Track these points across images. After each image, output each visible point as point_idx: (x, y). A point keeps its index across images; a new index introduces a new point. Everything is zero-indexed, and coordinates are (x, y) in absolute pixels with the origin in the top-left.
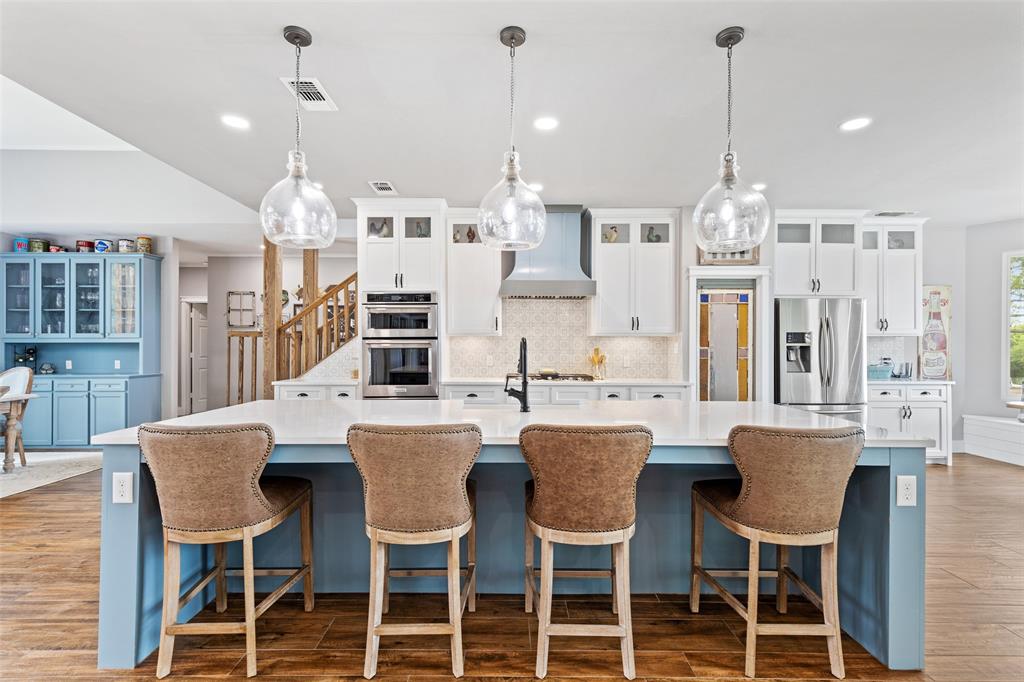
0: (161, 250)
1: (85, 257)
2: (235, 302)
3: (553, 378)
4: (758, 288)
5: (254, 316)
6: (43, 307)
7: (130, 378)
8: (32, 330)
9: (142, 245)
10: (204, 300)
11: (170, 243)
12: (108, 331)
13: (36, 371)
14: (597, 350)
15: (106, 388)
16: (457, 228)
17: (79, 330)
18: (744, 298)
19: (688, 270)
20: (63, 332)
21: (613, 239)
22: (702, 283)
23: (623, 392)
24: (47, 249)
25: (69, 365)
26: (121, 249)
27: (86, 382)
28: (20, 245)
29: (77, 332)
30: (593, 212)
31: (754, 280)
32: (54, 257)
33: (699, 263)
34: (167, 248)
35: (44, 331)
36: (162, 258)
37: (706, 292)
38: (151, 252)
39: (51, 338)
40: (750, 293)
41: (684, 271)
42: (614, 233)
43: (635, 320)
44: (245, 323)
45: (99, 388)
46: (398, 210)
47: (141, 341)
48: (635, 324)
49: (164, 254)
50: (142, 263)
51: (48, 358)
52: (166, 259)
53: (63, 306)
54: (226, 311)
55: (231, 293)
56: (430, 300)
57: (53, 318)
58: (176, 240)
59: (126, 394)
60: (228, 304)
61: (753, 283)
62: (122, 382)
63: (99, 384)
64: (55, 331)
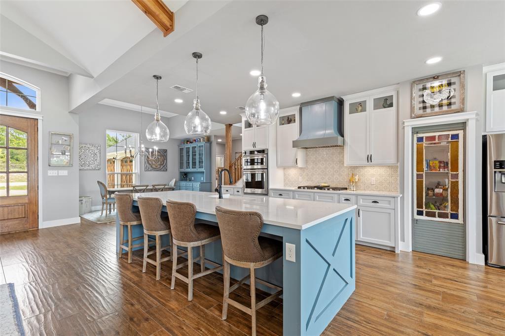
0: (211, 140)
3: (308, 189)
4: (466, 129)
6: (186, 161)
7: (201, 183)
8: (184, 168)
9: (206, 139)
11: (213, 137)
12: (198, 168)
14: (352, 174)
16: (282, 119)
17: (193, 168)
18: (455, 137)
19: (404, 123)
20: (190, 168)
21: (359, 111)
22: (415, 130)
23: (353, 198)
25: (193, 178)
26: (201, 141)
27: (192, 184)
30: (344, 98)
31: (463, 123)
33: (411, 117)
34: (213, 139)
35: (187, 168)
36: (212, 142)
37: (420, 135)
38: (208, 141)
39: (188, 170)
40: (461, 133)
41: (400, 123)
42: (359, 107)
43: (369, 156)
47: (204, 171)
48: (369, 159)
50: (206, 144)
51: (189, 176)
53: (190, 161)
56: (264, 152)
57: (194, 164)
59: (200, 188)
61: (463, 125)
62: (199, 184)
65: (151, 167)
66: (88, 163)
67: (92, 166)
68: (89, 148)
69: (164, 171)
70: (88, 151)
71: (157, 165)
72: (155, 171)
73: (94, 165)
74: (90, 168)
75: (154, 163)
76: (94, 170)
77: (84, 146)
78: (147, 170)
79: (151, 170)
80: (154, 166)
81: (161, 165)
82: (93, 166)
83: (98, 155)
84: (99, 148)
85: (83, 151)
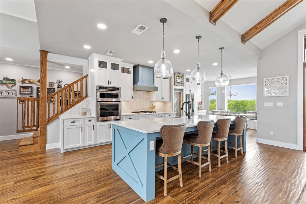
4: (183, 91)
14: (153, 105)
18: (181, 93)
19: (173, 86)
23: (163, 115)
31: (182, 90)
33: (175, 85)
37: (175, 92)
46: (110, 60)
48: (163, 98)
56: (119, 90)
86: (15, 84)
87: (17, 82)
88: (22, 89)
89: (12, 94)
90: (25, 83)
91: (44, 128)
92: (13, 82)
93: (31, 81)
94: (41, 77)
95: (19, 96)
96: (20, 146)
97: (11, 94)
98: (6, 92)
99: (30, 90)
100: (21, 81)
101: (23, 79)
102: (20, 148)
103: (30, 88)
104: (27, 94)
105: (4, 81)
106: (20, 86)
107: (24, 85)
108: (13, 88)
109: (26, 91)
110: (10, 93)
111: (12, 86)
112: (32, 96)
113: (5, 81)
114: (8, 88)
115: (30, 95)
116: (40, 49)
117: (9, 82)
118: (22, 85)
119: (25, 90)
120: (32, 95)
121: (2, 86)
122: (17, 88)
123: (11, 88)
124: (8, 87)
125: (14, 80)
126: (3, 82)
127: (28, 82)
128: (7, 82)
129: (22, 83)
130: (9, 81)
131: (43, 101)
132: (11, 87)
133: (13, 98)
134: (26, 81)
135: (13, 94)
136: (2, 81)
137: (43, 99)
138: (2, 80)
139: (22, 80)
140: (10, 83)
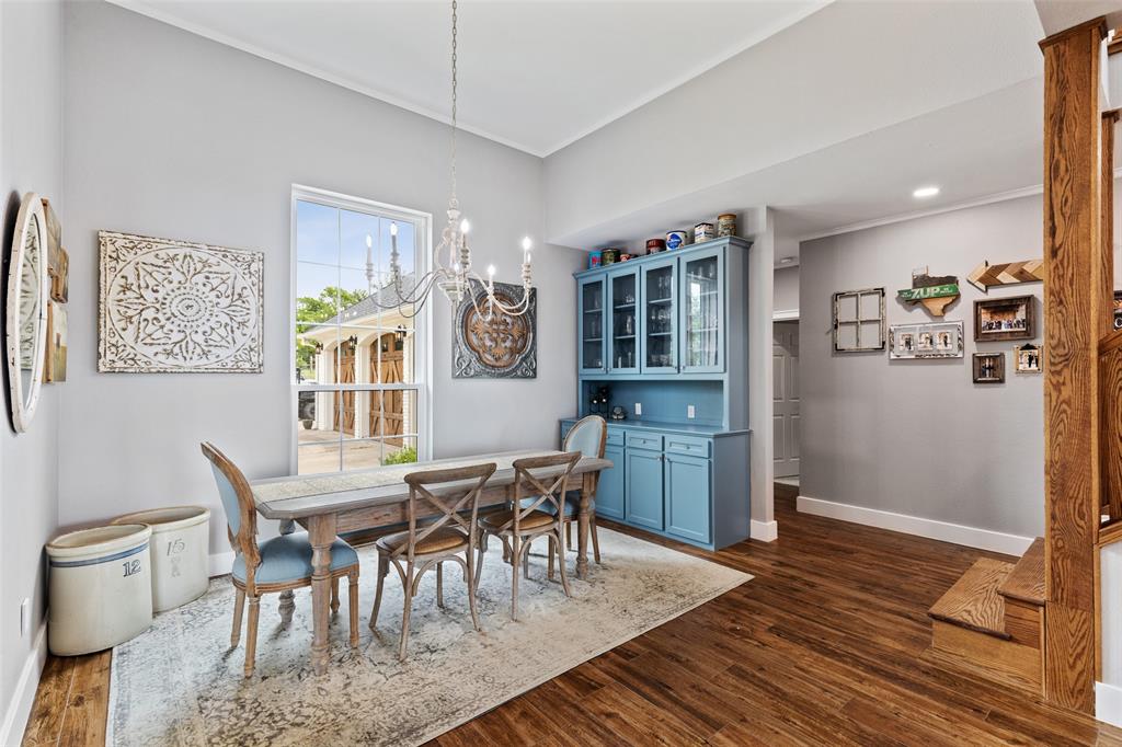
0: (749, 232)
1: (657, 261)
2: (846, 310)
5: (882, 333)
6: (614, 335)
7: (716, 437)
8: (604, 365)
9: (725, 227)
10: (794, 314)
11: (762, 216)
12: (683, 363)
13: (608, 418)
15: (682, 449)
17: (650, 364)
20: (633, 366)
24: (617, 259)
25: (638, 411)
26: (697, 240)
27: (659, 437)
28: (594, 260)
29: (648, 366)
32: (625, 268)
34: (760, 226)
35: (616, 366)
36: (752, 243)
38: (736, 235)
39: (624, 374)
44: (865, 345)
45: (675, 448)
47: (725, 378)
49: (754, 237)
50: (727, 253)
51: (620, 398)
52: (756, 243)
53: (634, 333)
54: (829, 326)
55: (839, 295)
57: (624, 348)
58: (770, 210)
59: (710, 462)
60: (834, 314)
62: (705, 442)
63: (677, 443)
64: (625, 365)
65: (480, 359)
66: (199, 338)
67: (223, 353)
68: (205, 263)
69: (524, 377)
70: (200, 278)
71: (499, 352)
72: (493, 376)
73: (232, 351)
74: (212, 362)
75: (488, 343)
76: (232, 372)
77: (181, 252)
78: (462, 373)
79: (477, 375)
80: (488, 358)
81: (513, 352)
82: (226, 355)
83: (253, 301)
84: (254, 267)
85: (176, 277)
86: (957, 297)
87: (963, 287)
88: (985, 317)
89: (946, 343)
90: (1001, 284)
91: (1075, 558)
92: (947, 289)
93: (1029, 269)
94: (1052, 217)
95: (972, 347)
96: (934, 617)
97: (942, 341)
98: (923, 336)
99: (1021, 315)
100: (981, 280)
101: (990, 265)
102: (938, 627)
103: (1024, 307)
104: (1008, 337)
105: (917, 291)
106: (977, 304)
107: (995, 294)
108: (949, 317)
109: (1005, 324)
110: (937, 340)
111: (944, 310)
112: (1033, 348)
113: (919, 293)
114: (929, 320)
115: (1024, 343)
116: (1043, 37)
117: (932, 291)
118: (983, 297)
119: (997, 318)
120: (1032, 343)
121: (910, 311)
122: (962, 314)
123: (941, 316)
124: (928, 312)
125: (951, 280)
126: (913, 297)
127: (1015, 276)
128: (925, 292)
129: (983, 287)
130: (933, 288)
131: (1066, 373)
132: (939, 313)
133: (949, 359)
134: (1003, 277)
135: (948, 341)
136: (908, 291)
137: (1067, 359)
138: (910, 287)
139: (982, 271)
140: (938, 296)
